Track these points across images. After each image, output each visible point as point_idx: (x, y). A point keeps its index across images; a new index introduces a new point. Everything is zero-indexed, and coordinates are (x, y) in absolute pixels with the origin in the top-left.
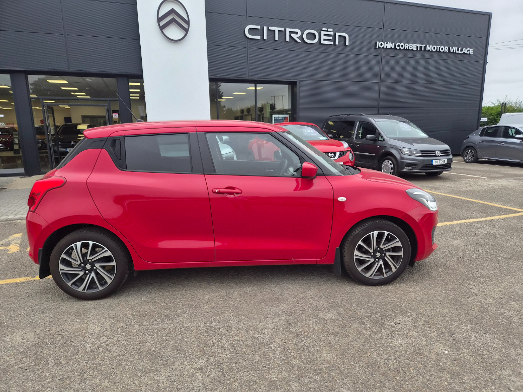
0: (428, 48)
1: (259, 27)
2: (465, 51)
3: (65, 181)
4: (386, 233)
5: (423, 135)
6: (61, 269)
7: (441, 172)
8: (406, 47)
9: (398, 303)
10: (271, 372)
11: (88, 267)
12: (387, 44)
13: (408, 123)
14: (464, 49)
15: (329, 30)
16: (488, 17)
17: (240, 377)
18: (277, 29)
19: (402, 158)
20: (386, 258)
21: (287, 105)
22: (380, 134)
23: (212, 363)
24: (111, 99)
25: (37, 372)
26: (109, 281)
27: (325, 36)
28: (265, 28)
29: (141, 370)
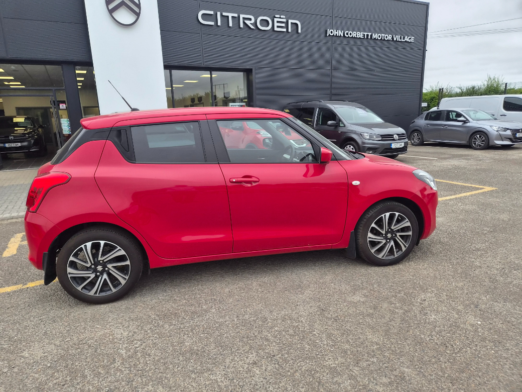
0: (374, 36)
1: (212, 13)
2: (407, 39)
3: (69, 176)
4: (397, 214)
5: (379, 120)
6: (69, 273)
7: (398, 155)
8: (354, 35)
9: (415, 281)
10: (326, 359)
11: (100, 268)
12: (336, 31)
13: (364, 109)
14: (406, 37)
15: (282, 17)
16: (426, 6)
17: (298, 367)
18: (230, 15)
19: (364, 143)
20: (397, 239)
21: (243, 94)
22: (340, 120)
23: (263, 356)
24: (56, 88)
25: (78, 387)
26: (123, 282)
27: (278, 23)
28: (219, 14)
29: (193, 372)
